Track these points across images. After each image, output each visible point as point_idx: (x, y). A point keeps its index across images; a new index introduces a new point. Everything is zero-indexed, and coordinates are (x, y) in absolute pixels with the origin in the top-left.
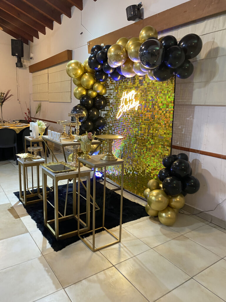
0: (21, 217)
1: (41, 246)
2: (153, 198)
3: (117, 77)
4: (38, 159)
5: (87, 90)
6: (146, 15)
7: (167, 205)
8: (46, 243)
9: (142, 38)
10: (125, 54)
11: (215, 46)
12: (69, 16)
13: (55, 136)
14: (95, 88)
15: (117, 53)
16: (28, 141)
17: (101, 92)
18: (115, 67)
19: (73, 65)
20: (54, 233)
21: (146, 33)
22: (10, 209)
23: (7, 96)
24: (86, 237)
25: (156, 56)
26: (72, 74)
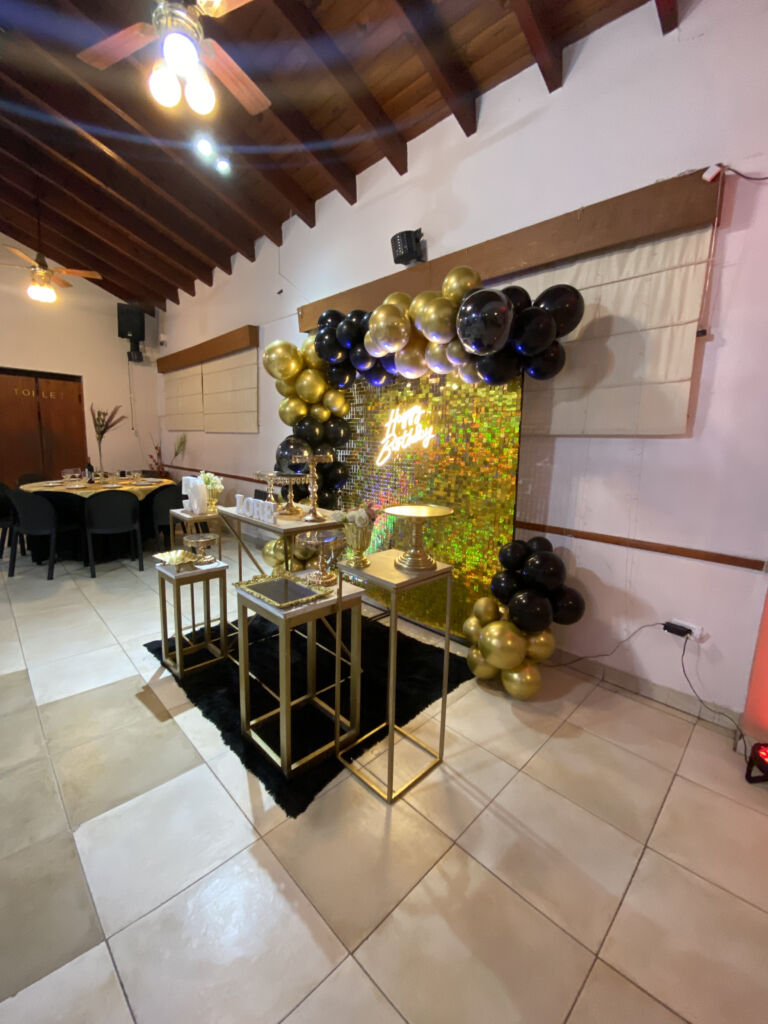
0: (176, 714)
1: (247, 806)
2: (494, 642)
3: (379, 379)
4: (210, 562)
5: (309, 406)
6: (433, 254)
7: (523, 656)
8: (259, 790)
9: (451, 291)
10: (409, 326)
11: (603, 314)
12: (251, 257)
13: (256, 509)
14: (328, 402)
15: (393, 324)
16: (178, 520)
17: (340, 411)
18: (379, 354)
19: (280, 351)
20: (277, 760)
21: (458, 280)
22: (141, 693)
23: (115, 419)
24: (355, 758)
25: (499, 326)
26: (275, 370)
